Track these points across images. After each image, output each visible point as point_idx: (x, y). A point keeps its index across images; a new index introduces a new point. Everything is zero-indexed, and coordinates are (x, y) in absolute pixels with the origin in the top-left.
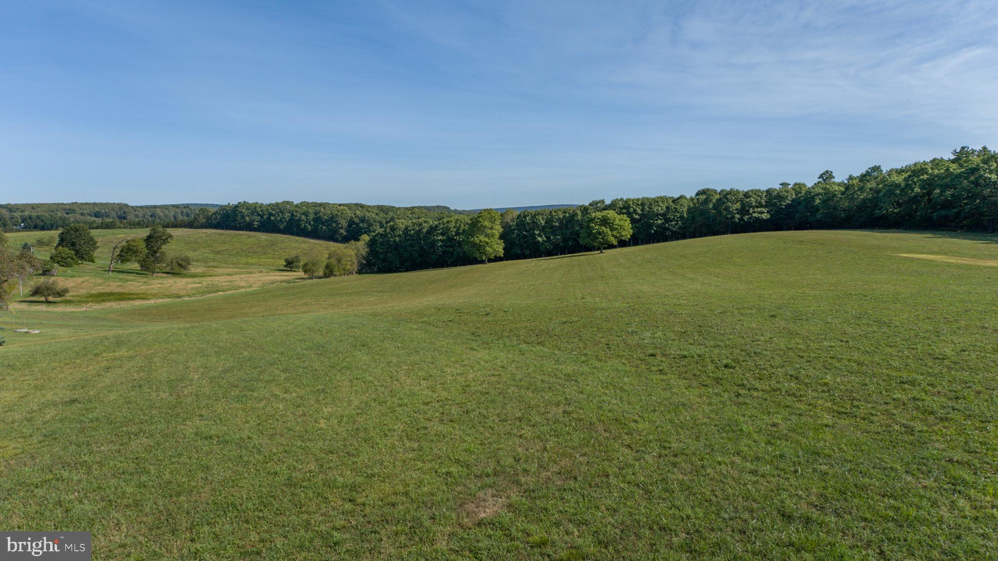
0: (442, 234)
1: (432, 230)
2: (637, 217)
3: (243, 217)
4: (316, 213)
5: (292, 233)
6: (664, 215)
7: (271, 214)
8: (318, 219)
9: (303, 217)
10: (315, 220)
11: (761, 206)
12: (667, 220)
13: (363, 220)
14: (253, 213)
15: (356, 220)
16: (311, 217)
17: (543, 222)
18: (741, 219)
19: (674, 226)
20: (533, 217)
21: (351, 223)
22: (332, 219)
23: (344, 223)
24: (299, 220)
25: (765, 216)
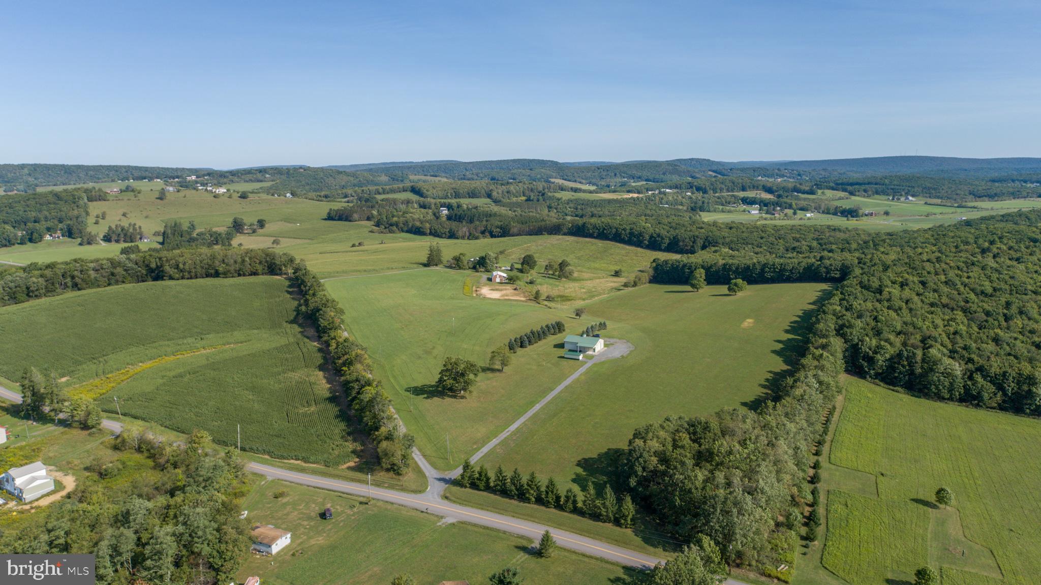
0: (689, 269)
1: (684, 266)
2: (777, 270)
3: (588, 230)
4: (631, 229)
5: (616, 241)
6: (791, 270)
7: (604, 229)
8: (631, 234)
9: (623, 232)
10: (630, 233)
11: (837, 270)
12: (792, 273)
13: (659, 235)
14: (594, 228)
15: (655, 235)
16: (628, 231)
17: (734, 269)
18: (826, 276)
19: (794, 276)
20: (730, 266)
21: (651, 237)
22: (641, 234)
23: (647, 237)
24: (621, 234)
25: (836, 276)
